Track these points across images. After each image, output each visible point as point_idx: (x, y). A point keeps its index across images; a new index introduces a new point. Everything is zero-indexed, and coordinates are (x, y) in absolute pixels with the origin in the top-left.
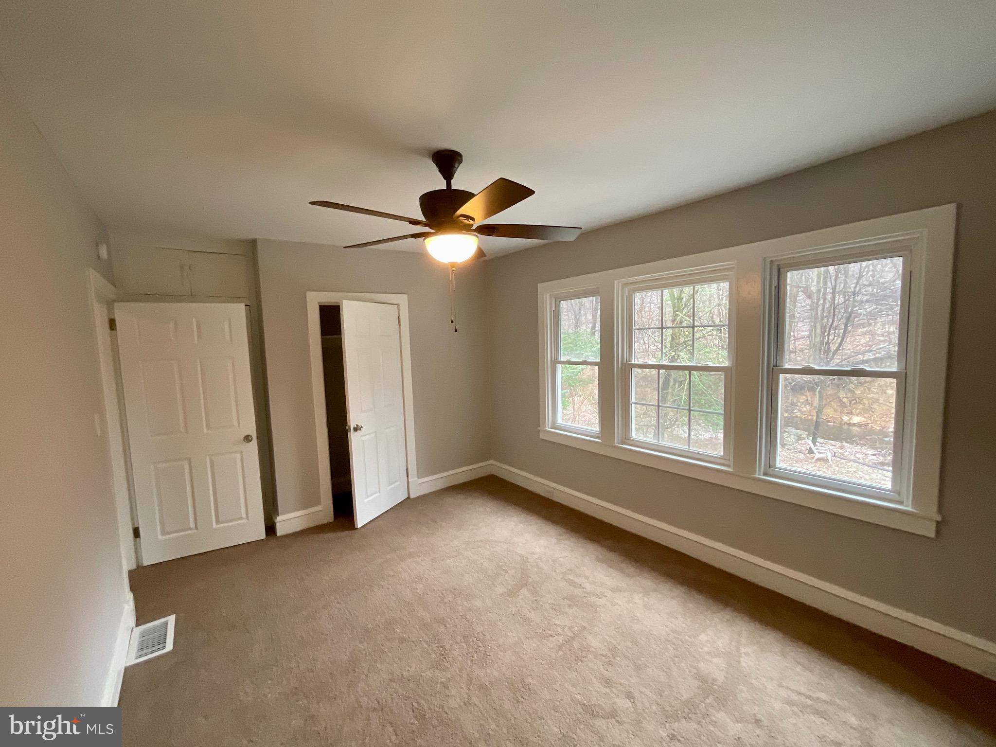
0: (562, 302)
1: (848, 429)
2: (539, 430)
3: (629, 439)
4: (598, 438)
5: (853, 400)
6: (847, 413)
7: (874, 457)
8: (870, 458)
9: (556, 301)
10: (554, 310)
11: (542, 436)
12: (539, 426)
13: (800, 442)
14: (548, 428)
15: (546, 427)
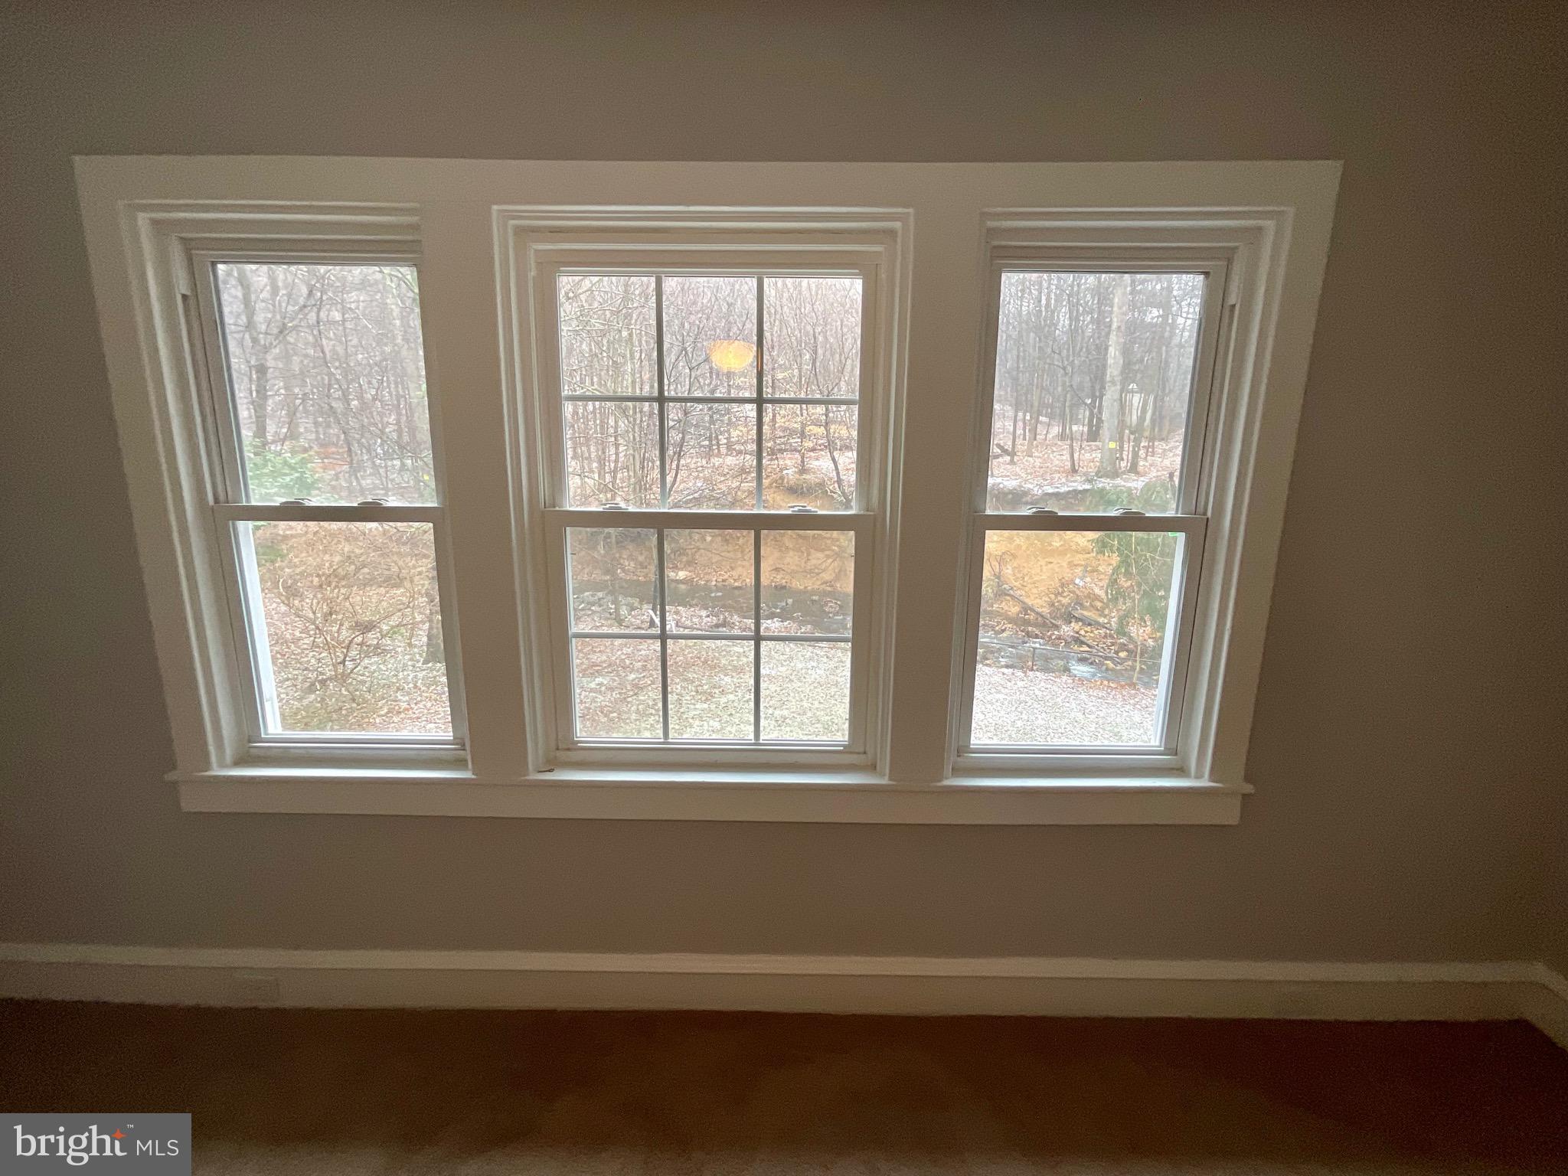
0: (221, 267)
1: (676, 587)
2: (175, 783)
3: (572, 746)
4: (458, 763)
5: (677, 551)
6: (673, 568)
7: (708, 619)
8: (706, 620)
9: (190, 260)
10: (184, 297)
11: (191, 802)
12: (174, 768)
13: (633, 613)
14: (222, 766)
15: (207, 765)
